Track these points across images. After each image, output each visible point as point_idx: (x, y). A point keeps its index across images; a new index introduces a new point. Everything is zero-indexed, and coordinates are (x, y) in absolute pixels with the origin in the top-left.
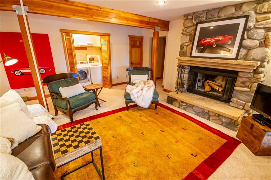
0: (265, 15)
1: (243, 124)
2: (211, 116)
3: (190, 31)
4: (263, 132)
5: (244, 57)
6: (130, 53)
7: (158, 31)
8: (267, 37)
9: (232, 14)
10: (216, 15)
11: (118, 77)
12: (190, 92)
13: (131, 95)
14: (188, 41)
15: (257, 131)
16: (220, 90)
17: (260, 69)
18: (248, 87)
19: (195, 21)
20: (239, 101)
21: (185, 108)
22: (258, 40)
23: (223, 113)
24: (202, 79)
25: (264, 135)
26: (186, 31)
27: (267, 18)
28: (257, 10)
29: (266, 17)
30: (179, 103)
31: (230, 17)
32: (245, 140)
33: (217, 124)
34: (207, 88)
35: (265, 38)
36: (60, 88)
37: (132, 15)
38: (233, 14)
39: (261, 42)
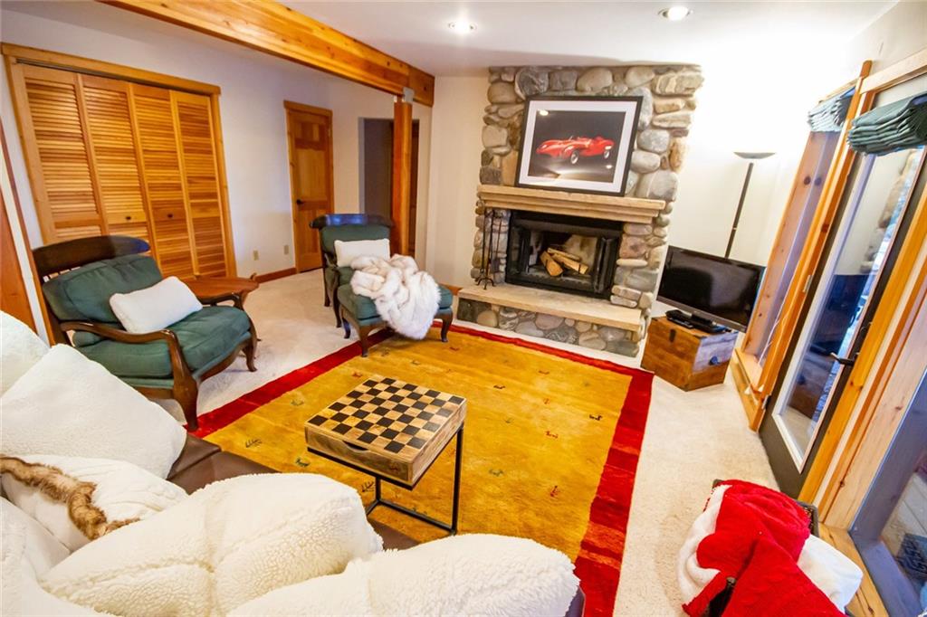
0: (670, 101)
1: (654, 335)
2: (581, 333)
3: (509, 115)
4: (696, 340)
5: (633, 191)
6: (291, 164)
7: (410, 101)
8: (675, 148)
9: (605, 88)
10: (572, 85)
11: (256, 254)
12: (513, 284)
13: (377, 303)
14: (504, 141)
15: (684, 341)
16: (583, 271)
17: (665, 217)
18: (643, 256)
19: (521, 91)
20: (629, 289)
21: (515, 324)
22: (659, 154)
23: (610, 321)
24: (537, 246)
25: (699, 345)
26: (496, 112)
27: (674, 108)
28: (655, 87)
29: (673, 105)
30: (497, 314)
31: (603, 95)
32: (660, 368)
33: (597, 349)
34: (554, 269)
35: (671, 151)
36: (117, 295)
37: (344, 39)
38: (608, 88)
39: (664, 158)
